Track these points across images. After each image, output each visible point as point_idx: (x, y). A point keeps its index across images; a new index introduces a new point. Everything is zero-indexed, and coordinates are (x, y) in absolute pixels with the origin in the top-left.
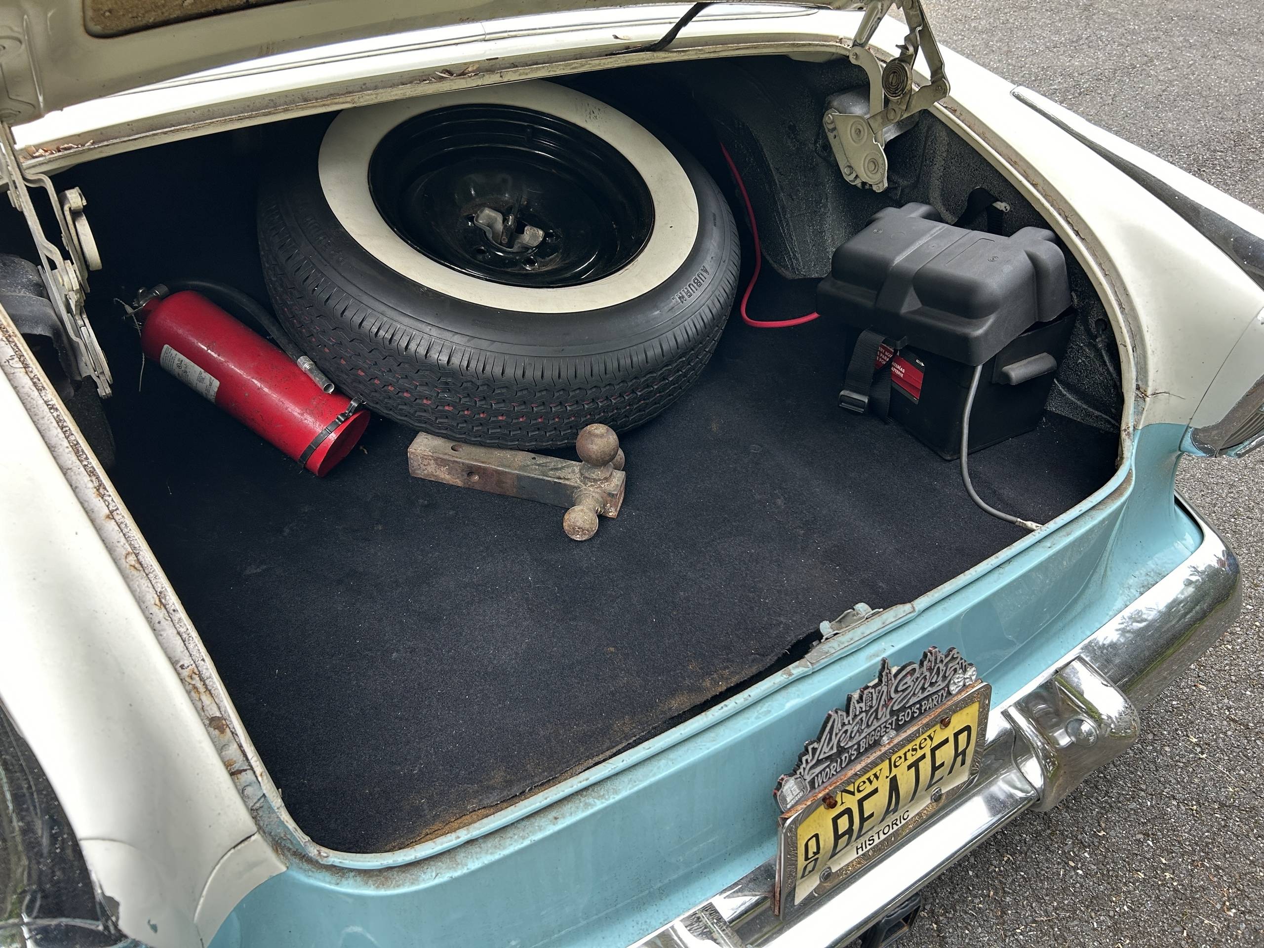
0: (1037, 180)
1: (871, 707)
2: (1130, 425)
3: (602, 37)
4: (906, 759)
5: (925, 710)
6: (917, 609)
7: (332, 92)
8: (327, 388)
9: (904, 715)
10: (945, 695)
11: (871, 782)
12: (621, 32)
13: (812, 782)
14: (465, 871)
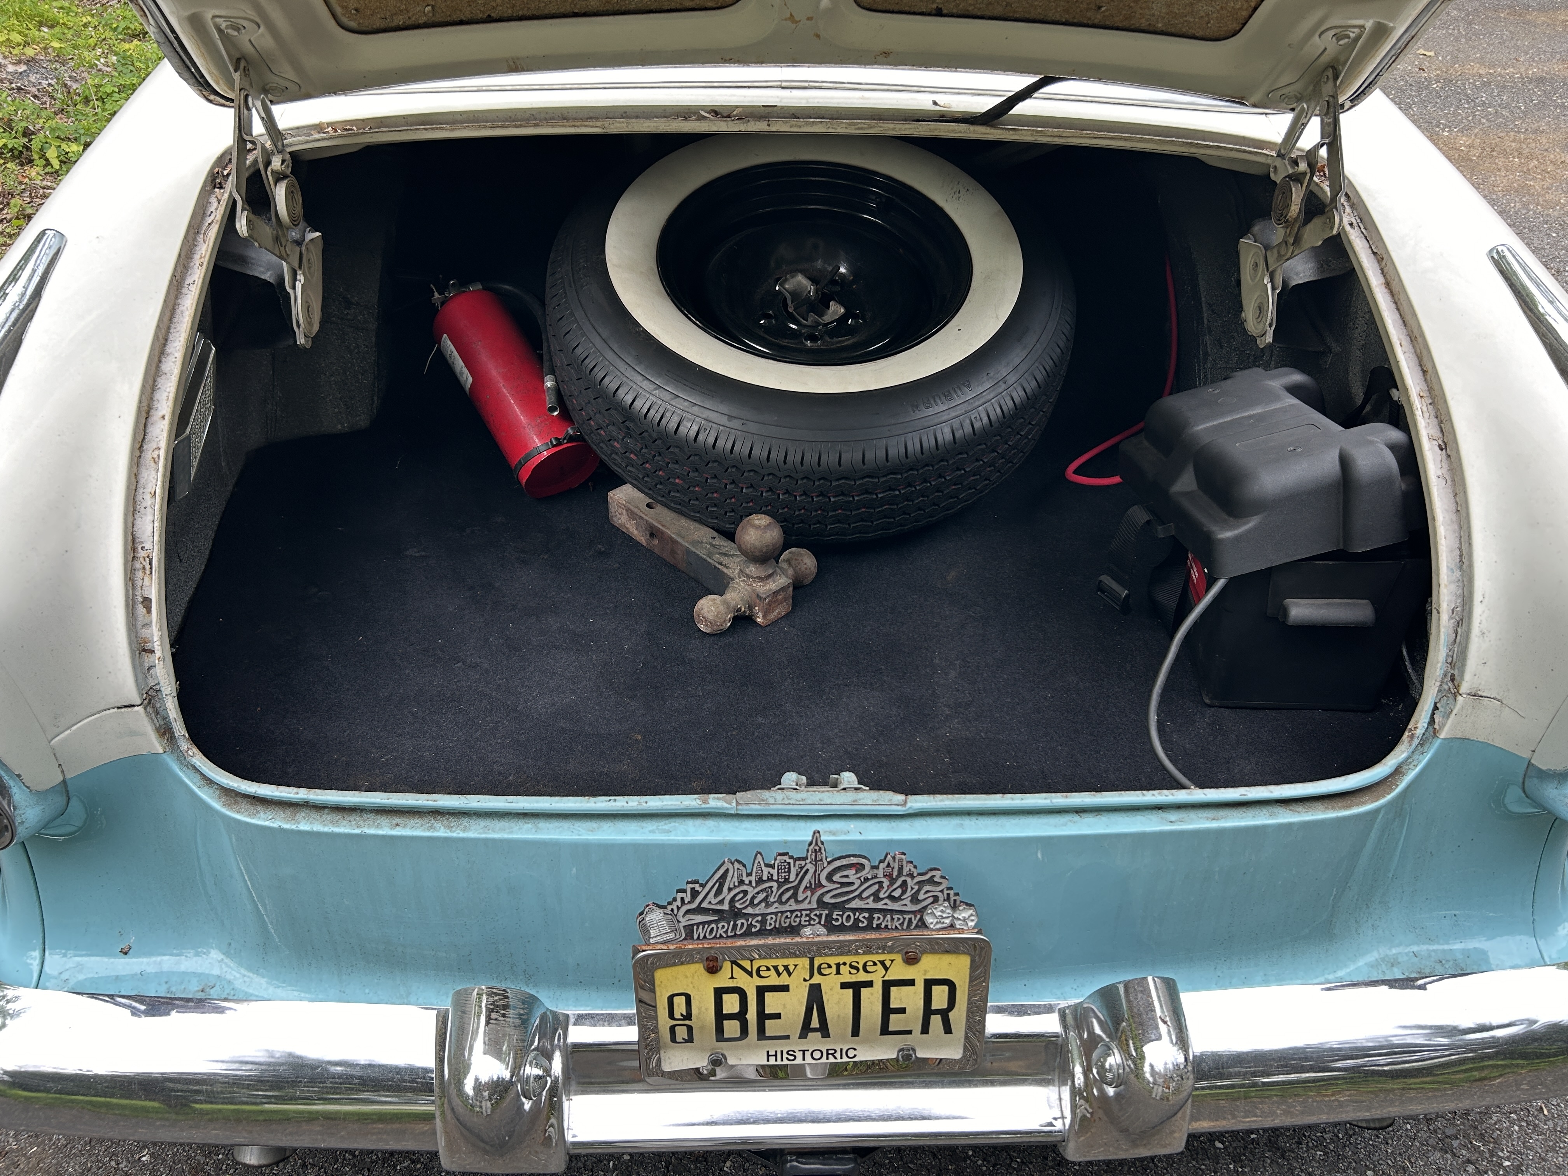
1: (787, 881)
2: (1419, 725)
3: (922, 102)
4: (838, 972)
5: (879, 926)
6: (909, 805)
7: (591, 115)
8: (552, 409)
9: (842, 916)
10: (915, 922)
11: (779, 974)
12: (942, 99)
13: (689, 930)
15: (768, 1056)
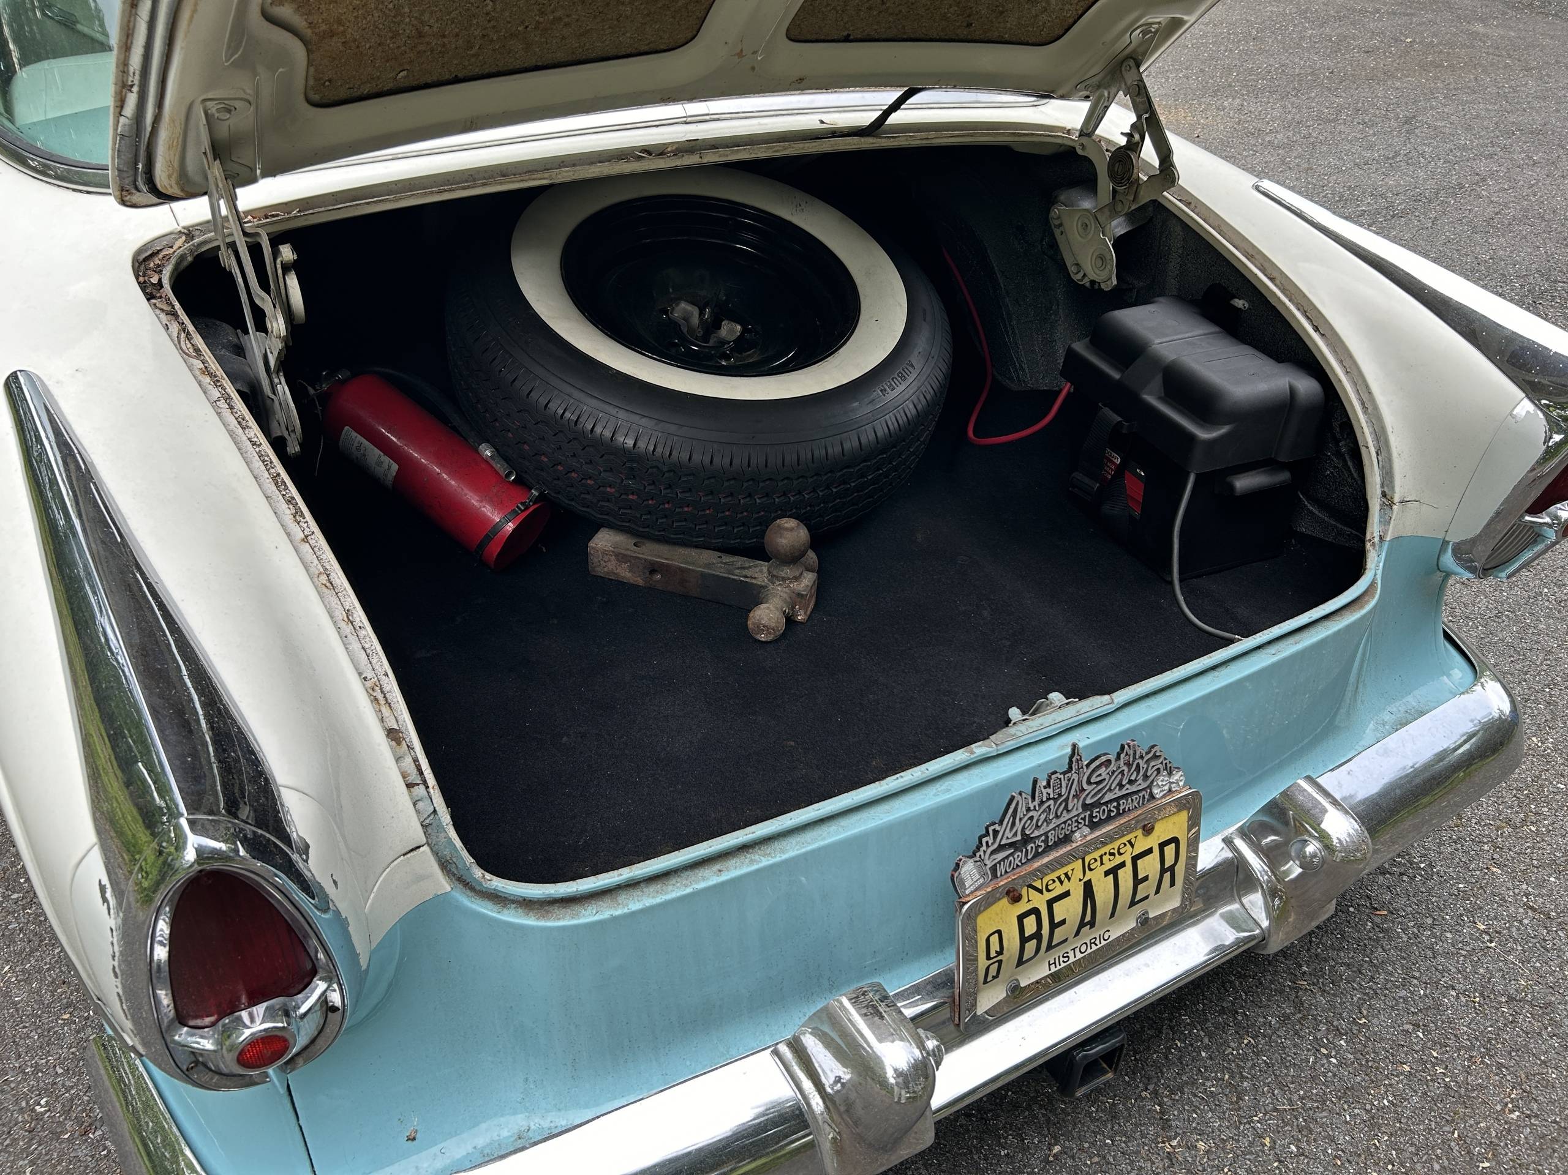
0: (1275, 274)
1: (1060, 795)
2: (1375, 535)
3: (809, 122)
4: (1102, 864)
5: (1124, 810)
6: (1116, 701)
7: (531, 169)
8: (508, 475)
9: (1099, 812)
10: (1147, 797)
11: (1061, 882)
12: (826, 118)
13: (994, 869)
14: (626, 910)
15: (1050, 965)
